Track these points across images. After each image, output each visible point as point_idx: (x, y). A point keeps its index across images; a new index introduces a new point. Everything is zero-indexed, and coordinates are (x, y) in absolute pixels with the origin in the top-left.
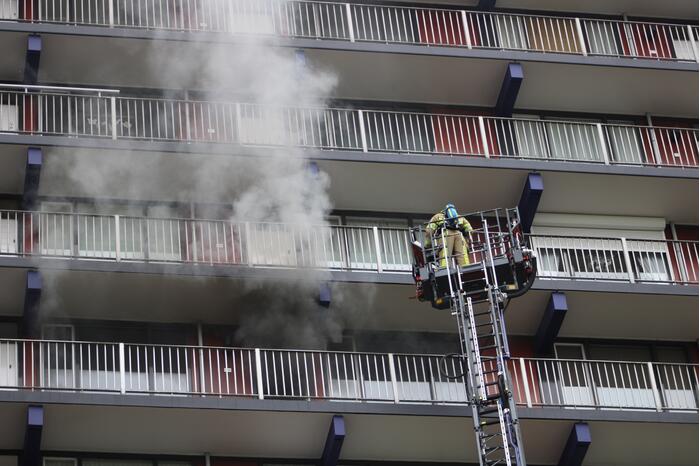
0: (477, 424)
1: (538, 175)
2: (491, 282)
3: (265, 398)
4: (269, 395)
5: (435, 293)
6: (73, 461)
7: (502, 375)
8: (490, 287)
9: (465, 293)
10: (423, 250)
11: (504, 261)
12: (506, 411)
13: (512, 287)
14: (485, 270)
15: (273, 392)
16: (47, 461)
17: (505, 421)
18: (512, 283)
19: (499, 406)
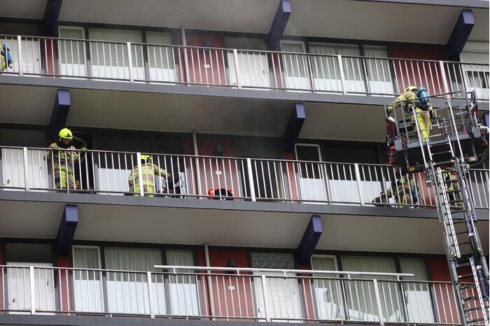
0: (456, 279)
1: (470, 11)
2: (458, 154)
3: (257, 200)
4: (260, 198)
5: (407, 161)
6: (97, 250)
7: (473, 237)
8: (458, 160)
9: (435, 164)
10: (397, 125)
11: (467, 136)
12: (478, 267)
13: (473, 159)
14: (450, 143)
15: (263, 195)
16: (75, 249)
17: (478, 275)
18: (473, 156)
19: (472, 263)
